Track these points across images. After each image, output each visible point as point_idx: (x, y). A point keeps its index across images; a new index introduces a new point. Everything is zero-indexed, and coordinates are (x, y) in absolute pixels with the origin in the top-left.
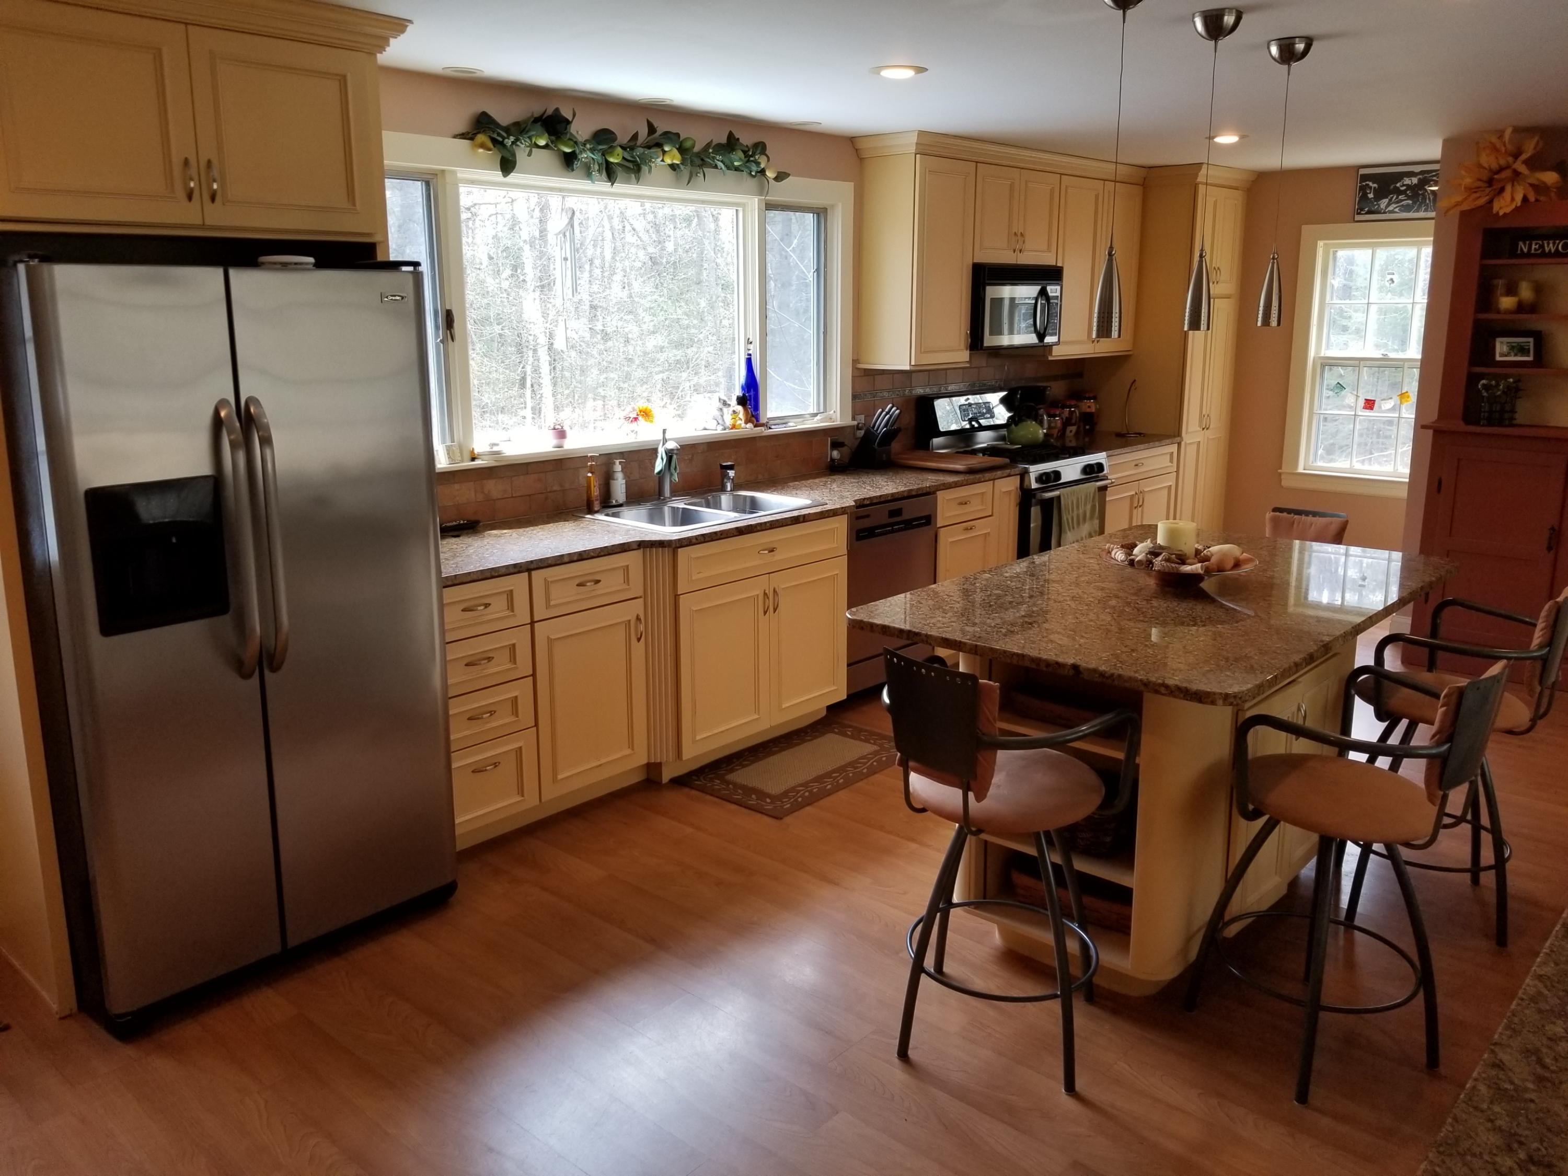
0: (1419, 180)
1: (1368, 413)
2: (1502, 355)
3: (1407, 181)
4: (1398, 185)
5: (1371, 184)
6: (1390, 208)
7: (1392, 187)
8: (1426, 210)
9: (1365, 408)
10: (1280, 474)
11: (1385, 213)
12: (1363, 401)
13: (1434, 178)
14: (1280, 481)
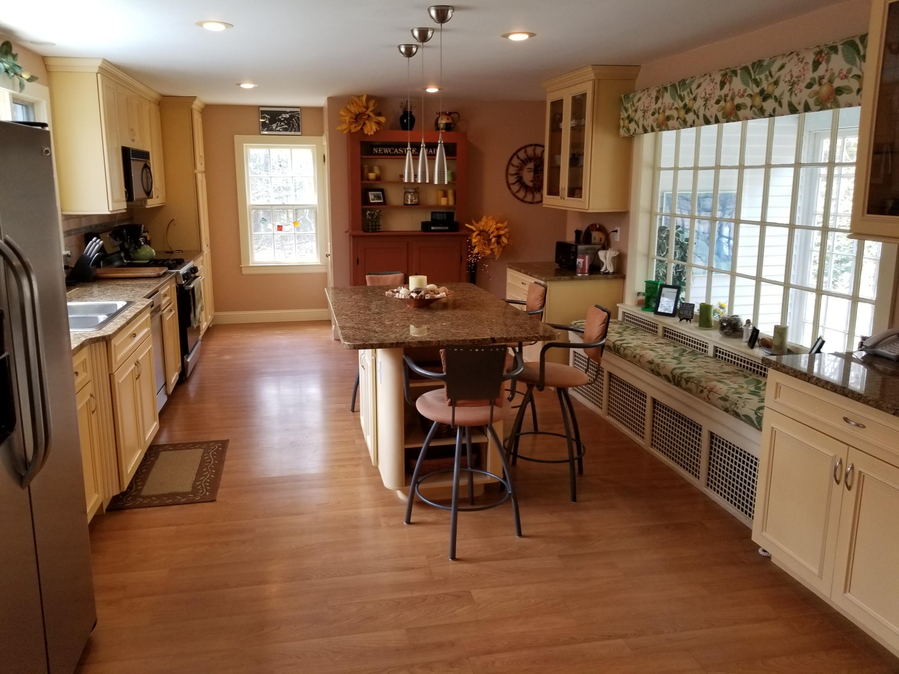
0: (290, 115)
1: (280, 232)
2: (372, 200)
3: (284, 116)
4: (280, 117)
5: (266, 116)
6: (278, 129)
7: (277, 118)
8: (295, 131)
9: (278, 230)
10: (241, 267)
11: (275, 131)
12: (277, 227)
13: (297, 115)
14: (241, 271)
